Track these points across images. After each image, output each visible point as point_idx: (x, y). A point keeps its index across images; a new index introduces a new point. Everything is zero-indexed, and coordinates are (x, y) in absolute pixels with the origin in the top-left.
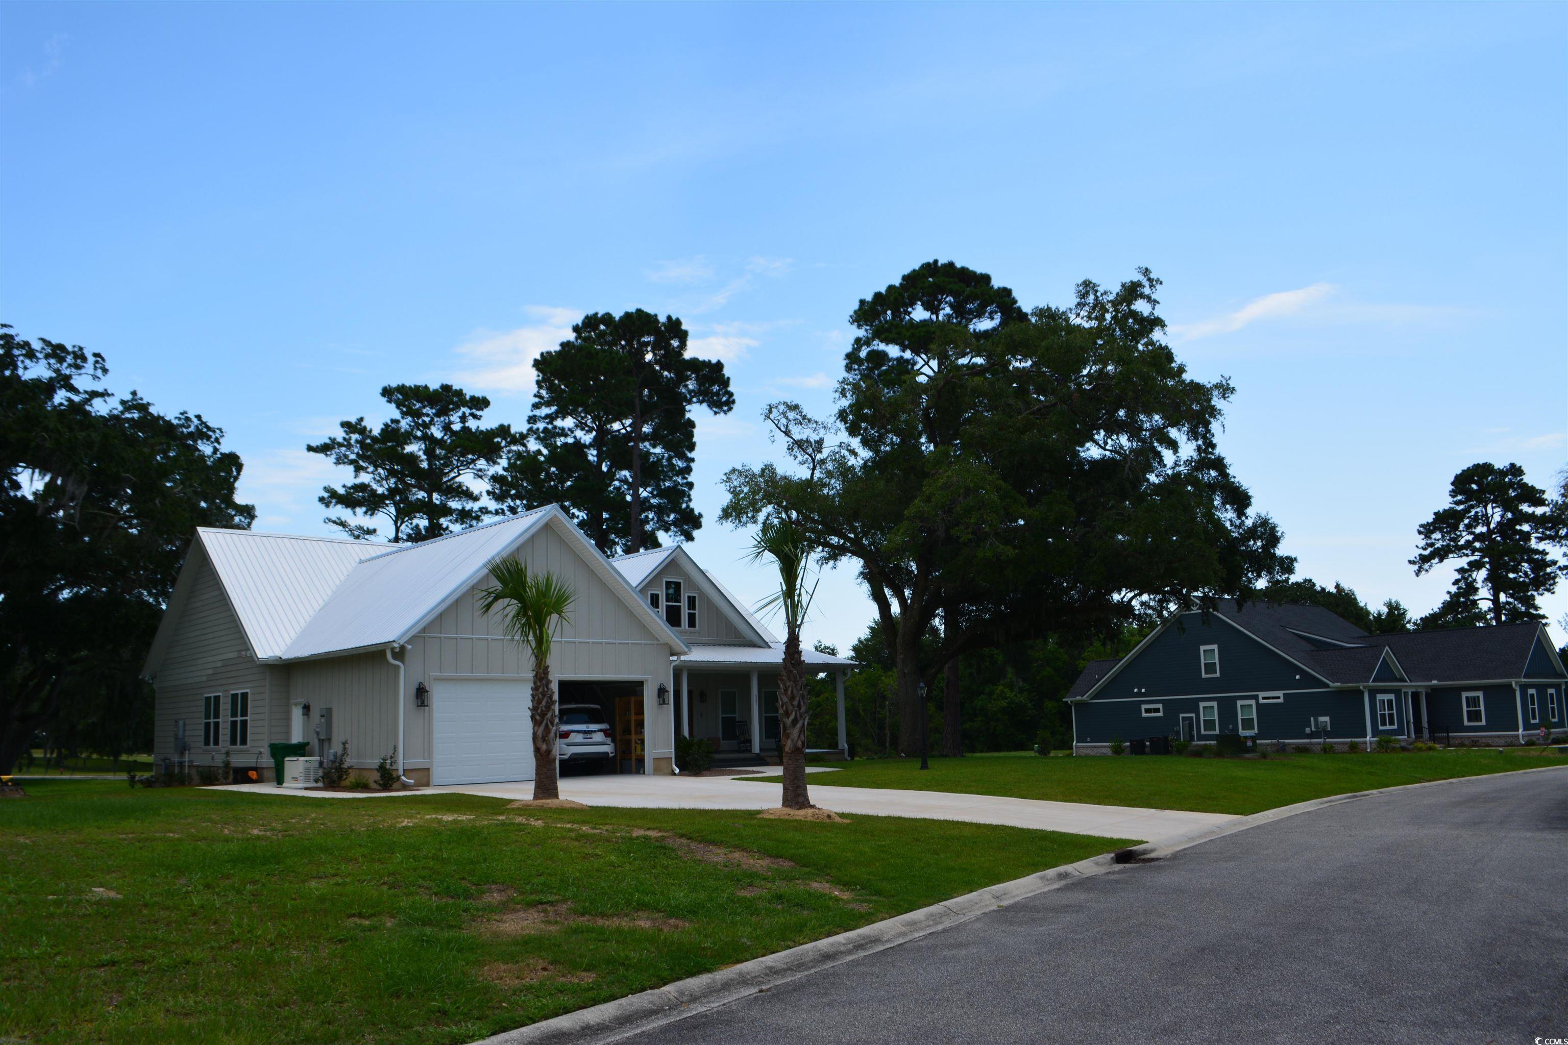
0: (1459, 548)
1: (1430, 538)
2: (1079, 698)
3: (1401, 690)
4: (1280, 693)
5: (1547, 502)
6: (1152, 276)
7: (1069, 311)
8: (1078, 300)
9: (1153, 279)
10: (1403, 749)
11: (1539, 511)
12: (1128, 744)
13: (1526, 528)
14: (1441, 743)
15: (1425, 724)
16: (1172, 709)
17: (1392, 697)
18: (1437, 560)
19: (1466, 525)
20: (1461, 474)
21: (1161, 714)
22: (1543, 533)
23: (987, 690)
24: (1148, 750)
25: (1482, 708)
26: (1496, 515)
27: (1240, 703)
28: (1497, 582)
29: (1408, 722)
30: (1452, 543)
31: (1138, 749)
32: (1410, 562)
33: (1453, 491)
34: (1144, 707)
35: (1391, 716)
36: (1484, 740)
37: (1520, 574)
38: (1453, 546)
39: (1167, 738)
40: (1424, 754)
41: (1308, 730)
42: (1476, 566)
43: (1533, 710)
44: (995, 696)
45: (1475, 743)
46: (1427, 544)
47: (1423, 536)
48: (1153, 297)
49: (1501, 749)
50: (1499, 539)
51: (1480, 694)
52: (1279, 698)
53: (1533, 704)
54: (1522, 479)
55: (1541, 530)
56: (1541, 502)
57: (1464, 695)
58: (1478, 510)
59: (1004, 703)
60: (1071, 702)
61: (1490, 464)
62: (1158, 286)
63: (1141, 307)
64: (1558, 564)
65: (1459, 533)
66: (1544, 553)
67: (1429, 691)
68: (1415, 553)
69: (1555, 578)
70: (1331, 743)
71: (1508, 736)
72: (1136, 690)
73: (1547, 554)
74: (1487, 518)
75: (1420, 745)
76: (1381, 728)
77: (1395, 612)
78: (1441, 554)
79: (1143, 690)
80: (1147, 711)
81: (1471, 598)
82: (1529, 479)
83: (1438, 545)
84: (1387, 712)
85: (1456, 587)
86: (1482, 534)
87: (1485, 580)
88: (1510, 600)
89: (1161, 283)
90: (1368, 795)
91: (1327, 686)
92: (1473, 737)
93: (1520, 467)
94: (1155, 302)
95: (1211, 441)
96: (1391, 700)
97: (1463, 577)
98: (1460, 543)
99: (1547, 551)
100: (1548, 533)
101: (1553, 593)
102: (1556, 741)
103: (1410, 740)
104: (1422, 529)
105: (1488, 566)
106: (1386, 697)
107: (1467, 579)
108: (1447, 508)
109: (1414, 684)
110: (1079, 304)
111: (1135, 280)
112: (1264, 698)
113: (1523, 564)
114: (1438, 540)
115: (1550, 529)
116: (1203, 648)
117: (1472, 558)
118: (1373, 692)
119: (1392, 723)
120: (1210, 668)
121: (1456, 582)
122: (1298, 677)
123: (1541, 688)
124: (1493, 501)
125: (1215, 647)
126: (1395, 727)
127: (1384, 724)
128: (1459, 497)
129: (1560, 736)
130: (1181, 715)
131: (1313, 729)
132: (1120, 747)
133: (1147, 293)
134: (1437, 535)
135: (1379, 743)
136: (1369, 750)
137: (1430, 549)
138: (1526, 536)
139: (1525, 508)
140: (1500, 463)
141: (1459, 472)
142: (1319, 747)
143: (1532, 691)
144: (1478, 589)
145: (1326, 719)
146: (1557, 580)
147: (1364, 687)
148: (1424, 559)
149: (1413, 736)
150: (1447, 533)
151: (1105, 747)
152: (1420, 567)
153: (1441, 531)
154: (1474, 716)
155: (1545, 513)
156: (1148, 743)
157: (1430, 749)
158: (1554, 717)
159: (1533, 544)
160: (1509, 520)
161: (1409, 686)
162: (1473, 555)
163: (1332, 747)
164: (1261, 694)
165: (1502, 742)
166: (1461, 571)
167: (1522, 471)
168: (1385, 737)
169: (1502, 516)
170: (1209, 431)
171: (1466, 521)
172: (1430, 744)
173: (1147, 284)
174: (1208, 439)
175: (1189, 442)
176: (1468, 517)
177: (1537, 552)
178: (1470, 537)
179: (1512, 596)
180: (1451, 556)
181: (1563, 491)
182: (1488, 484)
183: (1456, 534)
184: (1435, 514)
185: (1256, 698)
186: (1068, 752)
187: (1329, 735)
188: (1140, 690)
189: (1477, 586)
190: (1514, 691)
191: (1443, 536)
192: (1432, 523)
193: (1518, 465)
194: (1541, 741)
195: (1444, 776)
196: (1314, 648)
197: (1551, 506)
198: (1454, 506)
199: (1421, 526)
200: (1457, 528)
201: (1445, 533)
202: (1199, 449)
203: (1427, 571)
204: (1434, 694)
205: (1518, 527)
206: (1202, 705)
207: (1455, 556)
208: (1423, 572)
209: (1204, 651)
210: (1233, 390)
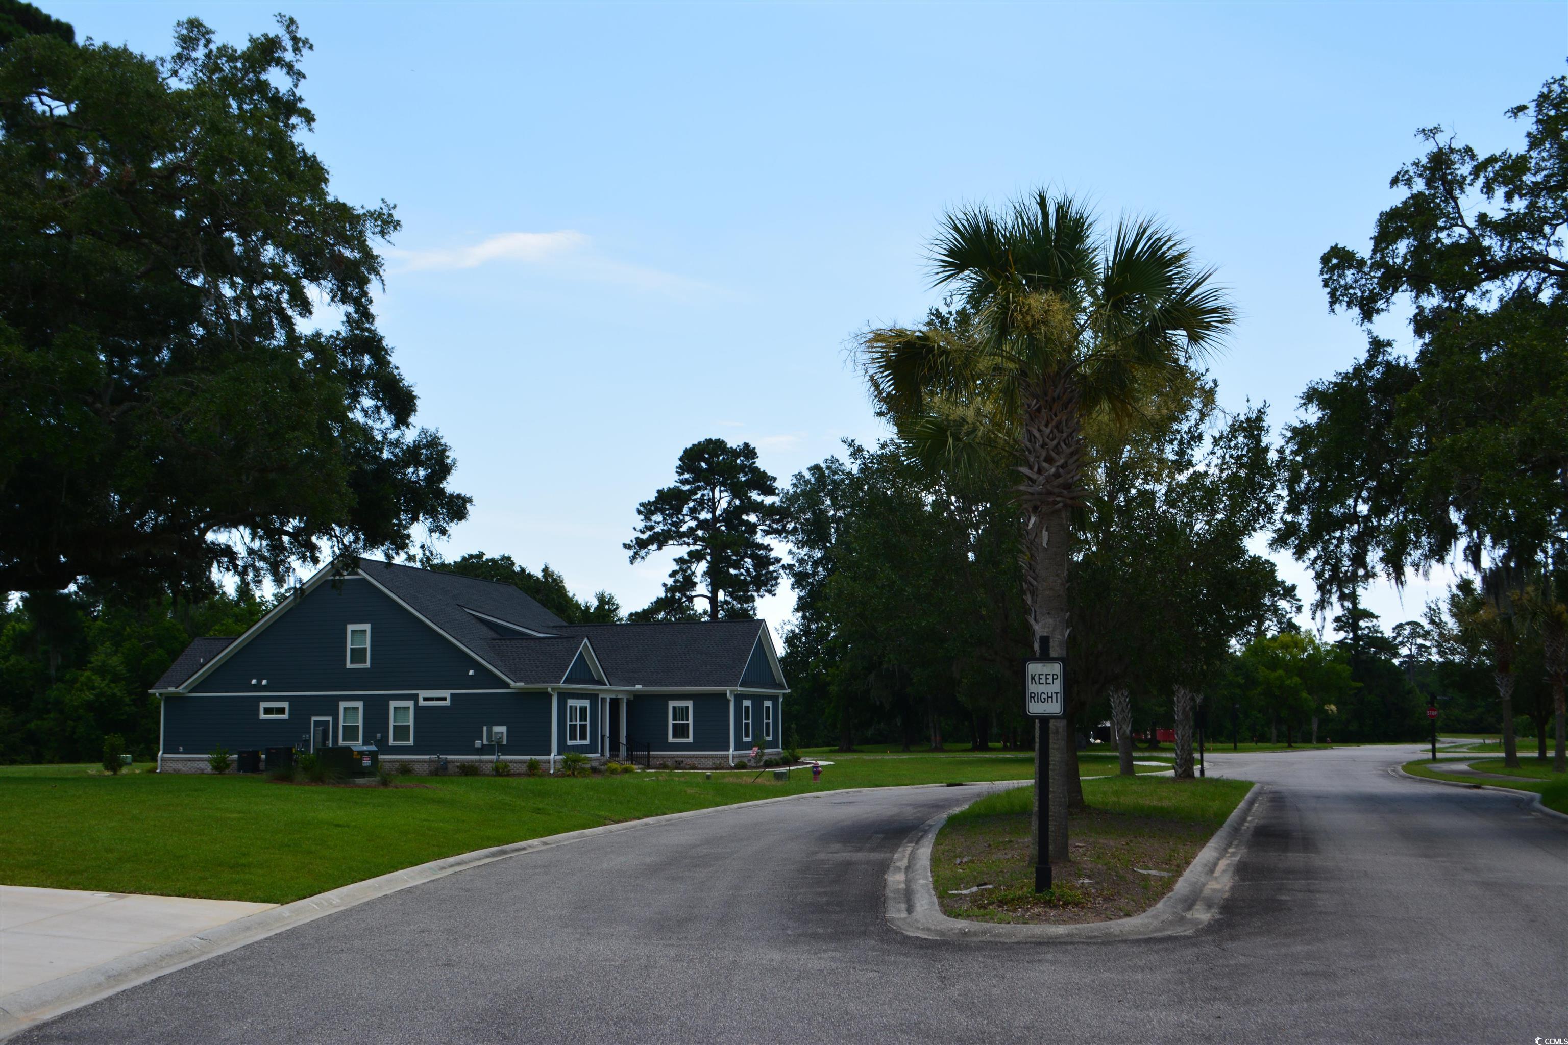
0: (682, 535)
1: (650, 520)
2: (172, 689)
3: (597, 695)
4: (446, 693)
5: (777, 491)
6: (300, 34)
7: (158, 63)
8: (179, 50)
9: (300, 39)
10: (595, 770)
11: (768, 500)
12: (236, 756)
13: (753, 518)
14: (639, 764)
15: (623, 740)
16: (302, 709)
17: (586, 703)
18: (655, 546)
19: (690, 509)
20: (690, 449)
21: (285, 716)
22: (770, 526)
23: (68, 676)
24: (262, 766)
25: (690, 721)
26: (724, 500)
27: (393, 704)
28: (717, 578)
29: (603, 737)
30: (673, 528)
31: (249, 765)
32: (625, 546)
33: (680, 467)
34: (263, 705)
35: (583, 727)
36: (689, 761)
37: (742, 570)
38: (674, 532)
39: (291, 749)
40: (616, 779)
41: (478, 744)
42: (696, 556)
43: (747, 725)
44: (78, 685)
45: (679, 765)
46: (646, 527)
47: (642, 517)
48: (297, 66)
49: (709, 773)
50: (723, 528)
51: (689, 704)
52: (444, 699)
53: (747, 718)
54: (754, 463)
55: (768, 522)
56: (771, 491)
57: (672, 704)
58: (706, 492)
59: (89, 696)
60: (161, 694)
61: (723, 442)
62: (305, 51)
63: (277, 78)
64: (782, 563)
65: (682, 518)
66: (768, 548)
67: (632, 698)
68: (631, 536)
69: (776, 578)
70: (506, 762)
71: (716, 757)
72: (254, 682)
73: (772, 549)
74: (714, 503)
75: (614, 765)
76: (569, 743)
77: (606, 605)
78: (661, 540)
79: (264, 682)
80: (268, 711)
81: (688, 593)
82: (761, 463)
83: (658, 529)
84: (578, 723)
85: (673, 579)
86: (706, 521)
87: (705, 574)
88: (728, 598)
89: (311, 47)
90: (524, 849)
91: (507, 686)
92: (678, 756)
93: (754, 448)
94: (300, 75)
95: (366, 309)
96: (586, 708)
97: (681, 569)
98: (682, 530)
99: (772, 546)
100: (775, 526)
101: (774, 595)
102: (768, 764)
103: (604, 759)
104: (642, 509)
105: (709, 558)
106: (578, 703)
107: (685, 571)
108: (672, 487)
109: (613, 688)
110: (179, 56)
111: (271, 35)
112: (425, 699)
113: (746, 560)
114: (659, 523)
115: (777, 522)
116: (350, 627)
117: (692, 548)
118: (564, 696)
119: (583, 737)
120: (358, 654)
121: (673, 574)
122: (471, 672)
123: (758, 700)
124: (722, 484)
125: (367, 627)
126: (587, 742)
127: (573, 738)
128: (686, 476)
129: (773, 757)
130: (314, 719)
131: (485, 742)
132: (224, 760)
133: (288, 59)
134: (658, 517)
135: (565, 762)
136: (552, 772)
137: (648, 533)
138: (752, 528)
139: (755, 496)
140: (733, 443)
141: (689, 446)
142: (490, 766)
143: (747, 703)
144: (695, 584)
145: (503, 729)
146: (779, 581)
147: (553, 689)
148: (642, 544)
149: (607, 753)
150: (671, 516)
151: (202, 761)
152: (636, 553)
153: (663, 513)
154: (681, 731)
155: (774, 503)
156: (263, 756)
157: (626, 771)
158: (768, 735)
159: (759, 538)
160: (736, 507)
161: (609, 690)
162: (694, 544)
163: (506, 766)
164: (422, 694)
165: (709, 763)
166: (680, 561)
167: (756, 454)
168: (572, 755)
169: (730, 503)
170: (365, 294)
171: (691, 504)
172: (627, 764)
173: (288, 43)
174: (363, 306)
175: (333, 304)
176: (694, 500)
177: (761, 547)
178: (693, 524)
179: (731, 595)
180: (670, 542)
181: (795, 481)
182: (718, 463)
183: (678, 518)
184: (659, 492)
185: (415, 698)
186: (149, 765)
187: (504, 750)
188: (259, 682)
189: (696, 580)
190: (728, 701)
191: (664, 519)
192: (654, 502)
193: (752, 446)
194: (753, 763)
195: (637, 814)
196: (495, 636)
197: (781, 495)
198: (679, 485)
199: (642, 504)
200: (680, 511)
201: (667, 515)
202: (349, 319)
203: (643, 558)
204: (636, 701)
205: (745, 517)
206: (343, 705)
207: (676, 543)
208: (639, 559)
209: (353, 632)
210: (397, 225)
